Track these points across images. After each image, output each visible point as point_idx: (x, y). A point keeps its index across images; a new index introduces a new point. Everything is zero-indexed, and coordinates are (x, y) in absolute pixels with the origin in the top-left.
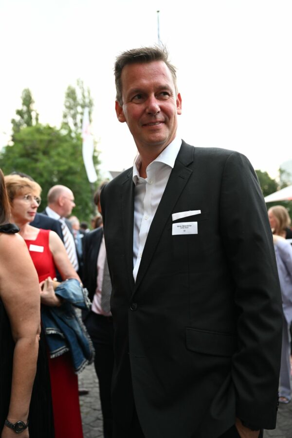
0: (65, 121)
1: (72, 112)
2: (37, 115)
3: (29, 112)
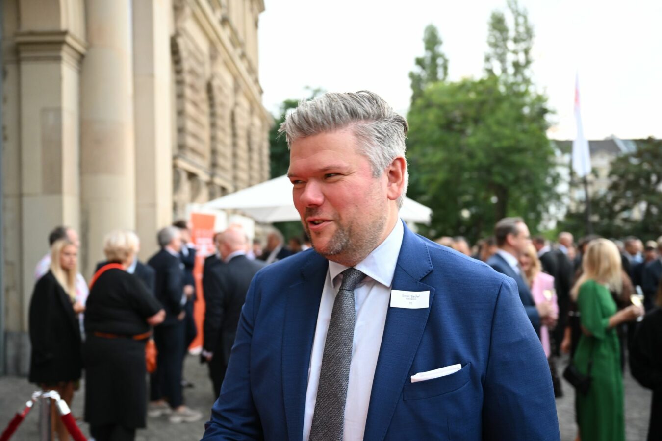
0: (488, 66)
1: (499, 51)
2: (446, 61)
3: (434, 58)
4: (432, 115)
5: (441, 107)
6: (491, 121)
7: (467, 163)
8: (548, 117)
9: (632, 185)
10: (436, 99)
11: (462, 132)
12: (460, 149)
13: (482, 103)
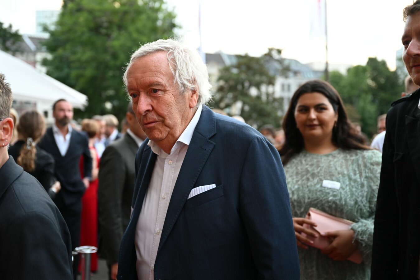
4: (82, 18)
5: (91, 12)
6: (132, 28)
7: (112, 63)
8: (176, 31)
9: (232, 89)
10: (86, 5)
11: (108, 36)
12: (105, 50)
13: (125, 13)
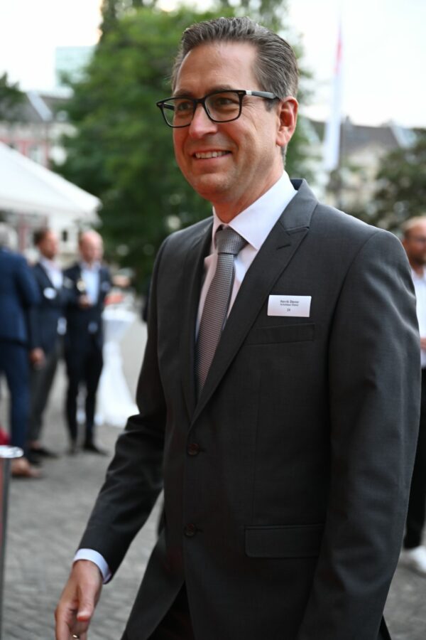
4: (129, 60)
5: (144, 48)
9: (405, 194)
10: (135, 34)
